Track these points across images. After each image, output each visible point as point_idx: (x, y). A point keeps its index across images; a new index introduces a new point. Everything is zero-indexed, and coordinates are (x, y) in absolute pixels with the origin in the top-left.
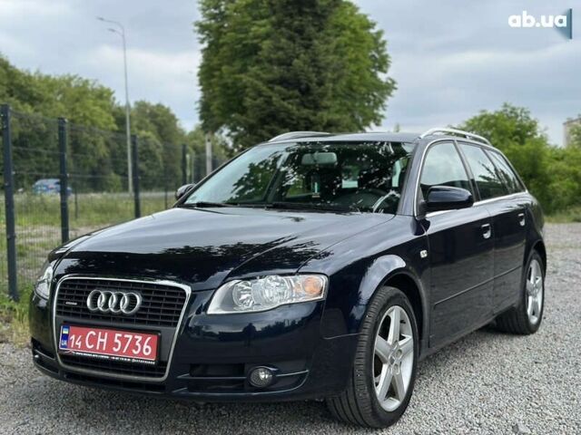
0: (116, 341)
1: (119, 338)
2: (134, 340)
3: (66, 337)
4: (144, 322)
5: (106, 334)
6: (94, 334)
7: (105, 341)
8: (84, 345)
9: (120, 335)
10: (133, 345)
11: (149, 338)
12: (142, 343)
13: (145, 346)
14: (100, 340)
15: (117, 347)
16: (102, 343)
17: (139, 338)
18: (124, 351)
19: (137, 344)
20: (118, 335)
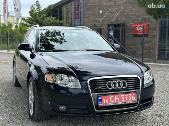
0: (122, 97)
1: (123, 96)
2: (128, 96)
3: (101, 100)
4: (129, 90)
5: (118, 96)
6: (113, 97)
7: (118, 98)
8: (110, 102)
9: (123, 95)
10: (129, 98)
11: (133, 95)
12: (131, 96)
13: (133, 97)
14: (116, 98)
15: (123, 100)
16: (117, 100)
17: (130, 95)
18: (126, 100)
19: (130, 97)
20: (122, 95)
